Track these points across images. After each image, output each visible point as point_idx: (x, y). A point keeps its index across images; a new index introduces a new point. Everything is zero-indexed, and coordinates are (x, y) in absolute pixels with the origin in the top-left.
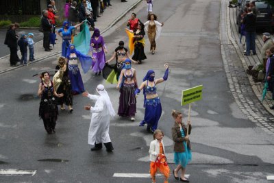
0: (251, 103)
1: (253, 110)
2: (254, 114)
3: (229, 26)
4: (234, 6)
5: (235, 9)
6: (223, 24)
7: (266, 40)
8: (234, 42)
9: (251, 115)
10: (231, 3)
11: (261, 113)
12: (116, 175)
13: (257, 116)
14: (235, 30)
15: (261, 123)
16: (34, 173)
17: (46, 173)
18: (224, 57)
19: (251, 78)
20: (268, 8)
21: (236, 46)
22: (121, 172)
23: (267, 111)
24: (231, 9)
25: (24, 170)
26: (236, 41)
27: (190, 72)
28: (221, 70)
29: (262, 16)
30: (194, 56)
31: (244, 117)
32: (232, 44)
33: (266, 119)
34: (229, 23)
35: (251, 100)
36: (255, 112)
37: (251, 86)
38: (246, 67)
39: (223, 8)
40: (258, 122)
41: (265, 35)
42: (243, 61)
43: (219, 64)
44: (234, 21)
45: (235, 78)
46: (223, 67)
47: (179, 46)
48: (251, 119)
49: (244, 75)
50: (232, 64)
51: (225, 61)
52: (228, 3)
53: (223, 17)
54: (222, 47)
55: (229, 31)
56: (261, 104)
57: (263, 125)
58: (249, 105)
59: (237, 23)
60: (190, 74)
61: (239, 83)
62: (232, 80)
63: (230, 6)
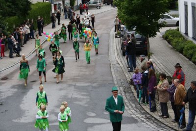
0: (133, 105)
1: (135, 110)
2: (136, 113)
3: (116, 51)
4: (118, 36)
5: (119, 39)
6: (111, 50)
7: (142, 60)
8: (119, 62)
9: (134, 114)
10: (116, 34)
11: (141, 112)
13: (138, 114)
14: (120, 54)
15: (141, 120)
18: (113, 73)
19: (132, 87)
20: (142, 38)
21: (121, 65)
23: (145, 110)
24: (117, 39)
26: (121, 62)
27: (89, 84)
28: (111, 82)
29: (138, 43)
30: (92, 73)
31: (129, 116)
32: (119, 64)
33: (144, 116)
34: (115, 49)
35: (134, 103)
36: (137, 111)
37: (133, 93)
38: (129, 80)
39: (111, 38)
40: (139, 119)
41: (141, 56)
42: (127, 76)
43: (110, 78)
44: (119, 47)
45: (121, 88)
46: (113, 80)
47: (81, 66)
48: (134, 116)
49: (128, 85)
50: (119, 78)
51: (114, 76)
52: (115, 35)
53: (111, 44)
54: (111, 66)
55: (116, 54)
56: (141, 106)
57: (143, 121)
58: (132, 107)
59: (121, 49)
60: (89, 86)
61: (124, 91)
62: (120, 89)
63: (116, 37)
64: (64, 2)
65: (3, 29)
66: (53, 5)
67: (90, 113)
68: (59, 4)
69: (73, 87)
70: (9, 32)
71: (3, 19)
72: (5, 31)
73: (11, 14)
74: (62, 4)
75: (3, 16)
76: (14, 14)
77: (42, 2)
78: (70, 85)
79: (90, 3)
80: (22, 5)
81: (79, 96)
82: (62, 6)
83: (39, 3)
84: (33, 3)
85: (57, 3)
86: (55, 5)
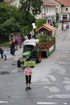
12: (38, 103)
16: (7, 102)
17: (11, 102)
22: (40, 102)
25: (3, 101)
27: (66, 63)
30: (68, 57)
47: (62, 53)
60: (66, 64)
64: (53, 18)
65: (21, 33)
66: (47, 20)
67: (66, 78)
68: (50, 20)
69: (57, 64)
70: (24, 34)
71: (21, 28)
72: (22, 34)
73: (25, 25)
74: (52, 19)
75: (21, 26)
76: (27, 25)
77: (42, 18)
78: (56, 63)
79: (67, 19)
80: (31, 20)
81: (60, 69)
82: (52, 21)
83: (40, 19)
84: (37, 19)
85: (49, 19)
86: (48, 20)
